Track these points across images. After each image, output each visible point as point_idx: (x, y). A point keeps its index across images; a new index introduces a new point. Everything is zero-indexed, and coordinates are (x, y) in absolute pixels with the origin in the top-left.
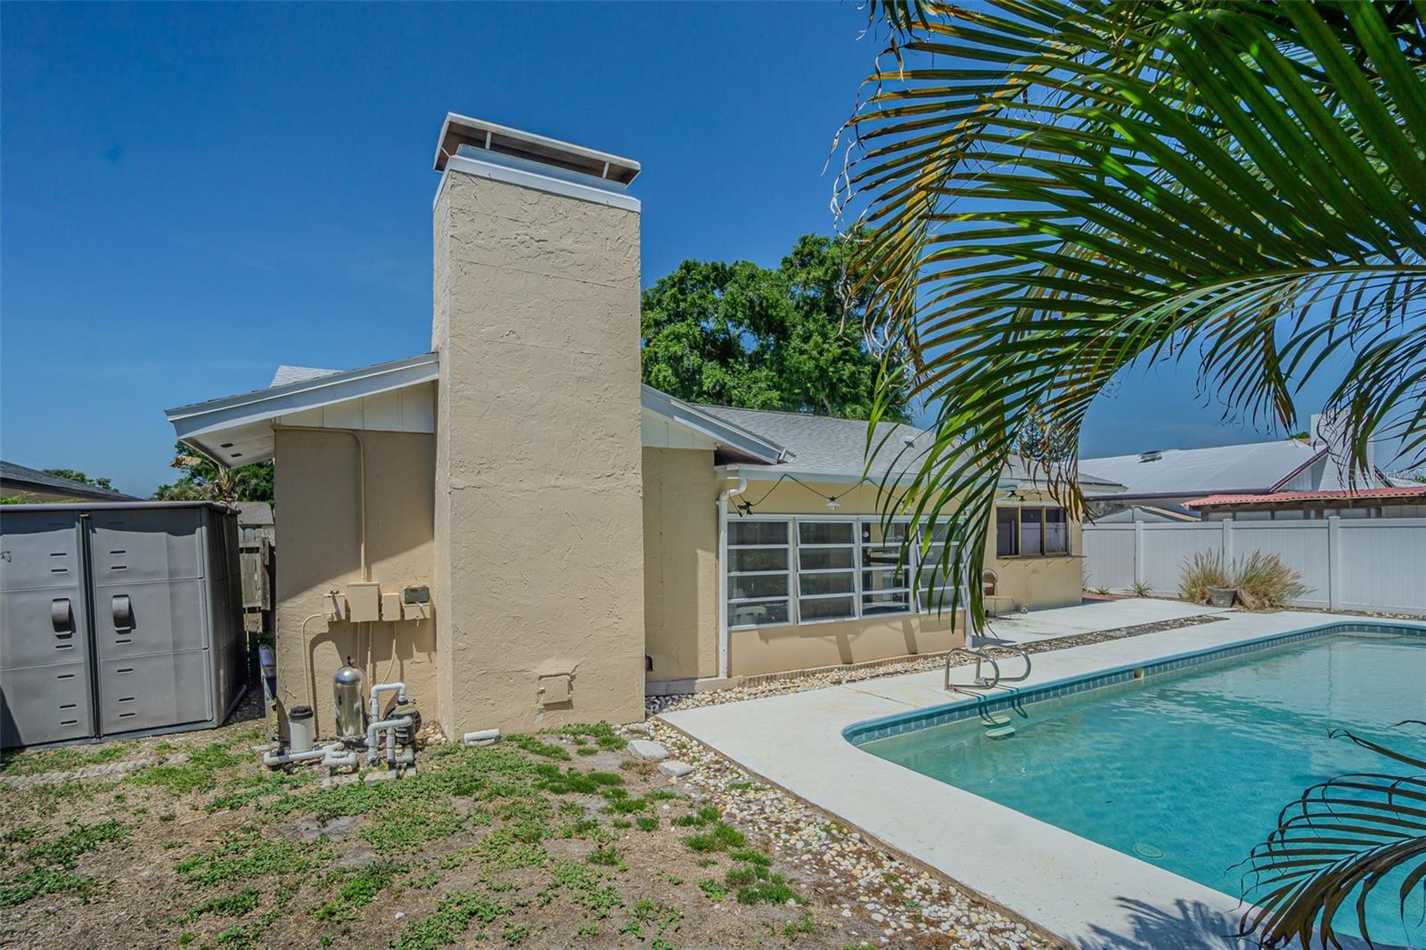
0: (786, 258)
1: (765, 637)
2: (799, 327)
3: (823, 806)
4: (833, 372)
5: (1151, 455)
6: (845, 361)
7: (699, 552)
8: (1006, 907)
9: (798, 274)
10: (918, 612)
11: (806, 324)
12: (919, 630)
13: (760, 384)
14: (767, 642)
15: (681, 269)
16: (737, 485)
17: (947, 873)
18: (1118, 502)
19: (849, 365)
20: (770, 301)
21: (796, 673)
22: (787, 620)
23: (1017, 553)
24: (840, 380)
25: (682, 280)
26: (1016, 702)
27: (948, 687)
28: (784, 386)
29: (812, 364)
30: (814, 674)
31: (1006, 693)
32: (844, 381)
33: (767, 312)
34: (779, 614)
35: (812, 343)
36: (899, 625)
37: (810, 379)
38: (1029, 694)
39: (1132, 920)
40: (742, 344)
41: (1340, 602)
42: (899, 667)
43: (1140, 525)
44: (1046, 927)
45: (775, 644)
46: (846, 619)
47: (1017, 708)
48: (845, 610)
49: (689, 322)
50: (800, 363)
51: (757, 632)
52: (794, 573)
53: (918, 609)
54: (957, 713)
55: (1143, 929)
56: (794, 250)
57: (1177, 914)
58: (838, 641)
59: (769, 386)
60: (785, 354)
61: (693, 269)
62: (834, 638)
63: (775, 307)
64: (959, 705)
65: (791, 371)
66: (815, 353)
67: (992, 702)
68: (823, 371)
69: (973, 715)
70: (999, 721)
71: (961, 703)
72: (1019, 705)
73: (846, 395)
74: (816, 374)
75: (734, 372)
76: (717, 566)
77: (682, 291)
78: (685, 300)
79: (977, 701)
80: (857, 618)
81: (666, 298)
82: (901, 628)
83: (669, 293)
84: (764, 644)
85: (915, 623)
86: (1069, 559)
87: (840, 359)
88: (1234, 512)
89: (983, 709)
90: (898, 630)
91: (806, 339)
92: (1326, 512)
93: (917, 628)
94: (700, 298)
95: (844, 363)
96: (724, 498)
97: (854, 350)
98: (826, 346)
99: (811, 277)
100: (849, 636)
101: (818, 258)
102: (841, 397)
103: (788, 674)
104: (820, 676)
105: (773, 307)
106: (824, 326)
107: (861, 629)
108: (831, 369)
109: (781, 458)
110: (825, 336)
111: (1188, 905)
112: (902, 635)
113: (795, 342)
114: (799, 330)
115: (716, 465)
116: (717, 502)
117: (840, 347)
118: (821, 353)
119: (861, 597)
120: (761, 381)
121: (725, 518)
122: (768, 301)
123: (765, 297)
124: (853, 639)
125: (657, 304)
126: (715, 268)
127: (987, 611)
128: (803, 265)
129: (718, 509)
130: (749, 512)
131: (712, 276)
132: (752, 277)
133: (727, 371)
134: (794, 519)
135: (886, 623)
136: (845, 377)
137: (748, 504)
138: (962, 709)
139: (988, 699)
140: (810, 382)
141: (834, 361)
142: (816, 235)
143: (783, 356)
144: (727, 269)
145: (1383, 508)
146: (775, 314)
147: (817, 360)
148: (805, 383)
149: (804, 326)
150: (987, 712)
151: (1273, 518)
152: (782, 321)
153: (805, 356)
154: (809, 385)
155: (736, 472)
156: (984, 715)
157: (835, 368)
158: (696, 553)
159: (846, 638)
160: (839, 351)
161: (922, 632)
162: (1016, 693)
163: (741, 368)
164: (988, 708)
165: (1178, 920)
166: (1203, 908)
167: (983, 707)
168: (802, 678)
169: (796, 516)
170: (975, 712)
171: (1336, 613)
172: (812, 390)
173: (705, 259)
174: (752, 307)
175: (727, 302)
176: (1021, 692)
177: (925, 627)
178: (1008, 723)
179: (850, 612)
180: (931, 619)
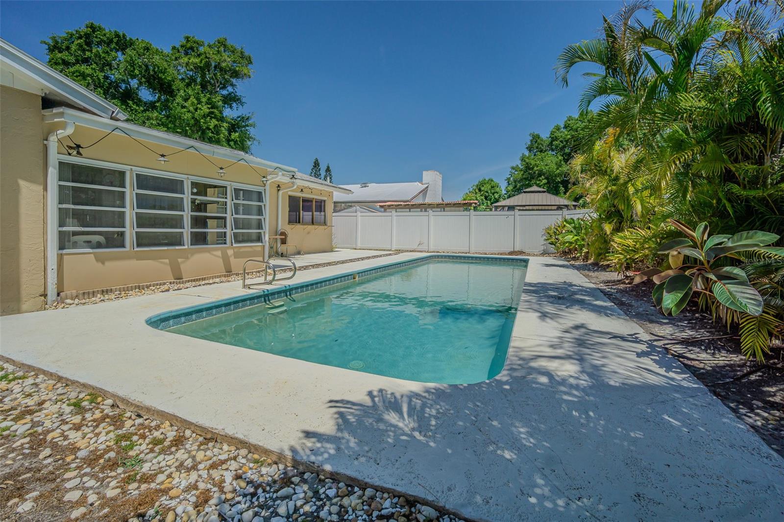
0: (175, 47)
1: (101, 259)
2: (182, 91)
3: (82, 381)
4: (204, 123)
5: (364, 185)
6: (211, 118)
7: (22, 183)
8: (233, 436)
9: (182, 58)
10: (232, 245)
11: (187, 90)
12: (233, 257)
13: (151, 121)
14: (103, 263)
15: (87, 27)
16: (63, 126)
17: (184, 418)
18: (350, 204)
19: (214, 120)
20: (160, 68)
21: (132, 287)
22: (123, 246)
23: (299, 222)
24: (208, 128)
25: (87, 36)
26: (288, 293)
27: (244, 286)
28: (170, 126)
29: (190, 115)
30: (148, 287)
31: (282, 288)
32: (210, 129)
33: (158, 75)
34: (116, 241)
35: (189, 102)
36: (219, 253)
37: (188, 125)
38: (296, 288)
39: (336, 416)
40: (140, 94)
41: (432, 248)
42: (217, 280)
43: (359, 214)
44: (265, 446)
45: (111, 265)
46: (177, 248)
47: (289, 297)
48: (176, 241)
49: (93, 67)
50: (182, 113)
51: (92, 255)
52: (130, 212)
53: (232, 243)
54: (248, 302)
55: (343, 421)
56: (181, 43)
57: (368, 401)
58: (171, 264)
59: (159, 123)
60: (171, 106)
61: (98, 31)
62: (167, 261)
63: (164, 73)
64: (250, 296)
65: (175, 117)
66: (191, 109)
67: (273, 294)
68: (197, 122)
69: (260, 303)
70: (277, 305)
71: (250, 295)
72: (290, 295)
73: (212, 139)
74: (192, 122)
75: (132, 110)
76: (45, 197)
77: (89, 44)
78: (91, 51)
79: (262, 293)
80: (186, 247)
81: (74, 47)
82: (221, 255)
83: (76, 42)
84: (100, 264)
85: (230, 252)
86: (326, 227)
87: (208, 115)
88: (396, 209)
89: (267, 298)
90: (218, 257)
91: (186, 100)
92: (428, 210)
93: (231, 256)
94: (104, 52)
95: (211, 119)
96: (53, 139)
97: (217, 112)
98: (199, 106)
99: (191, 61)
100: (180, 260)
101: (197, 52)
102: (208, 139)
103: (124, 288)
104: (154, 288)
105: (162, 73)
106: (198, 93)
107: (189, 256)
108: (202, 121)
109: (114, 115)
110: (198, 99)
111: (375, 393)
112: (221, 260)
113: (179, 100)
114: (182, 93)
115: (43, 108)
116: (45, 142)
117: (208, 108)
118: (196, 110)
119: (189, 233)
120: (152, 119)
121: (54, 157)
122: (158, 68)
123: (156, 65)
124: (183, 262)
125: (66, 50)
126: (117, 36)
127: (282, 254)
128: (186, 54)
129: (47, 148)
130: (79, 153)
131: (115, 40)
132: (147, 49)
133: (127, 109)
134: (131, 169)
135: (209, 252)
136: (211, 127)
137: (78, 146)
138: (252, 299)
139: (270, 292)
140: (188, 127)
141: (204, 116)
142: (196, 38)
143: (170, 107)
144: (128, 39)
145: (446, 209)
146: (163, 77)
147: (193, 114)
148: (185, 127)
149: (185, 91)
150: (269, 301)
151: (410, 211)
152: (170, 86)
153: (185, 110)
154: (187, 128)
155: (62, 115)
156: (268, 302)
157: (205, 120)
159: (178, 261)
160: (208, 110)
161: (235, 258)
162: (288, 288)
163: (137, 108)
164: (270, 297)
165: (368, 407)
166: (384, 392)
167: (267, 297)
168: (137, 290)
169: (134, 168)
170: (261, 300)
171: (430, 252)
172: (189, 131)
173: (109, 27)
174: (147, 69)
175: (127, 61)
176: (291, 287)
177: (237, 255)
178: (282, 306)
179: (180, 243)
180: (242, 250)
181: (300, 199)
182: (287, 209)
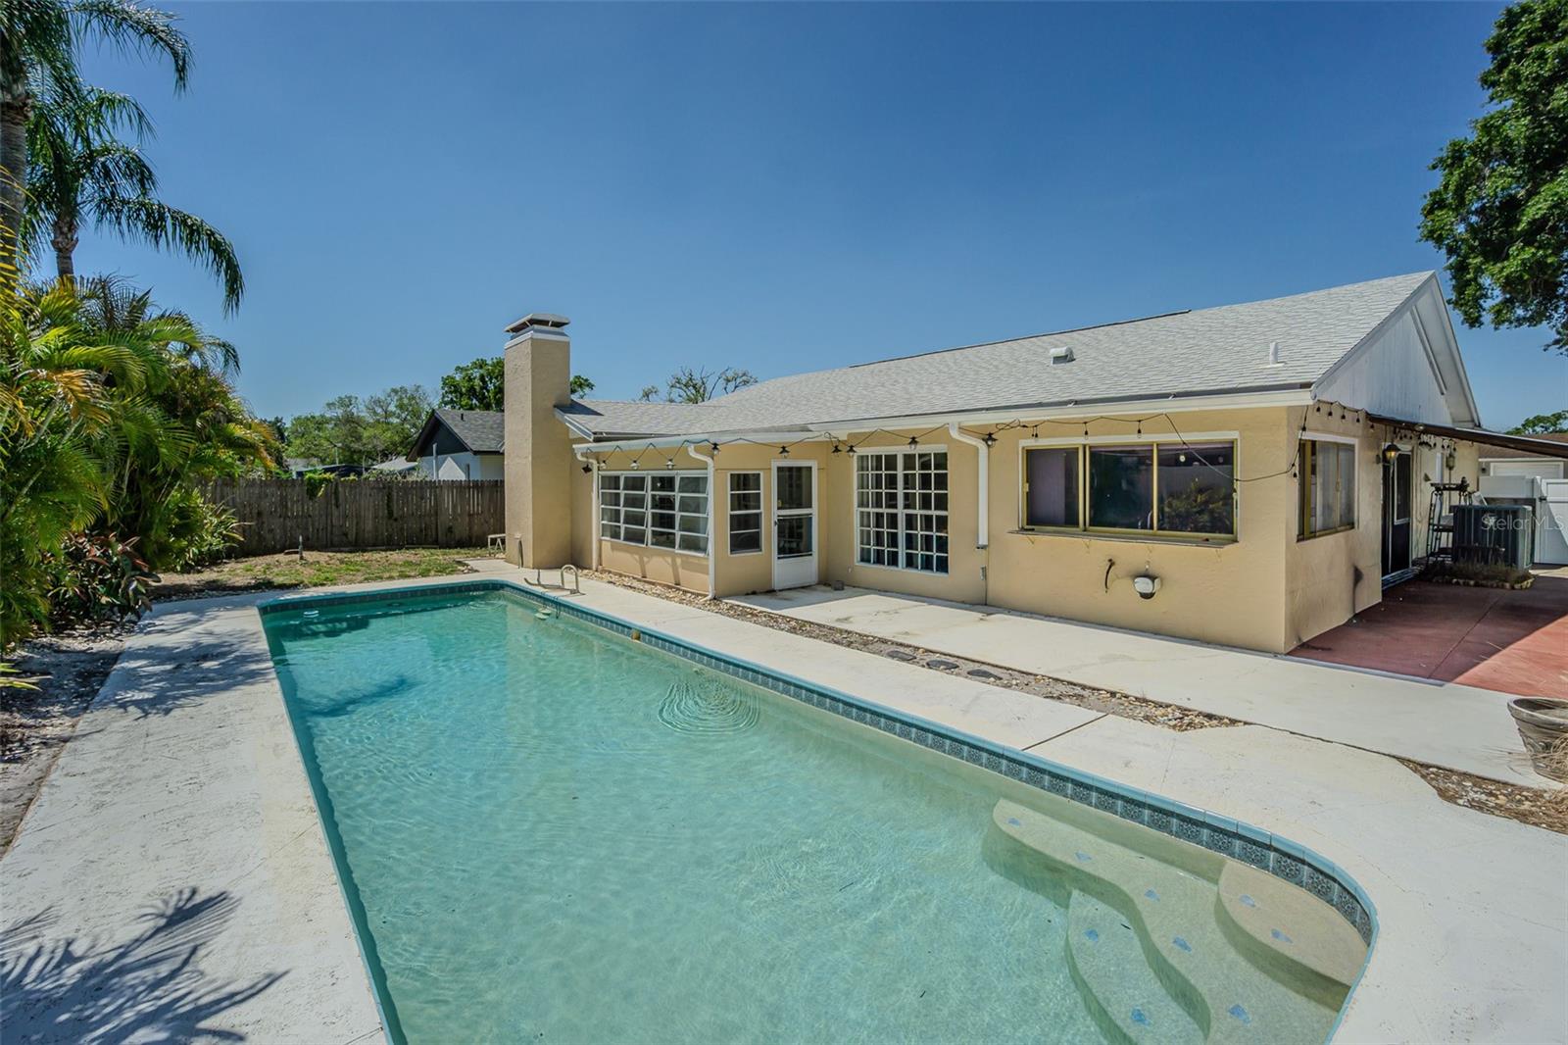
1: (612, 547)
12: (681, 568)
36: (670, 560)
51: (610, 543)
52: (622, 509)
58: (640, 561)
62: (638, 558)
82: (671, 563)
90: (668, 563)
93: (679, 566)
107: (650, 556)
112: (671, 568)
119: (650, 531)
124: (647, 562)
134: (622, 474)
135: (663, 556)
177: (684, 566)
181: (1077, 452)
182: (1021, 487)
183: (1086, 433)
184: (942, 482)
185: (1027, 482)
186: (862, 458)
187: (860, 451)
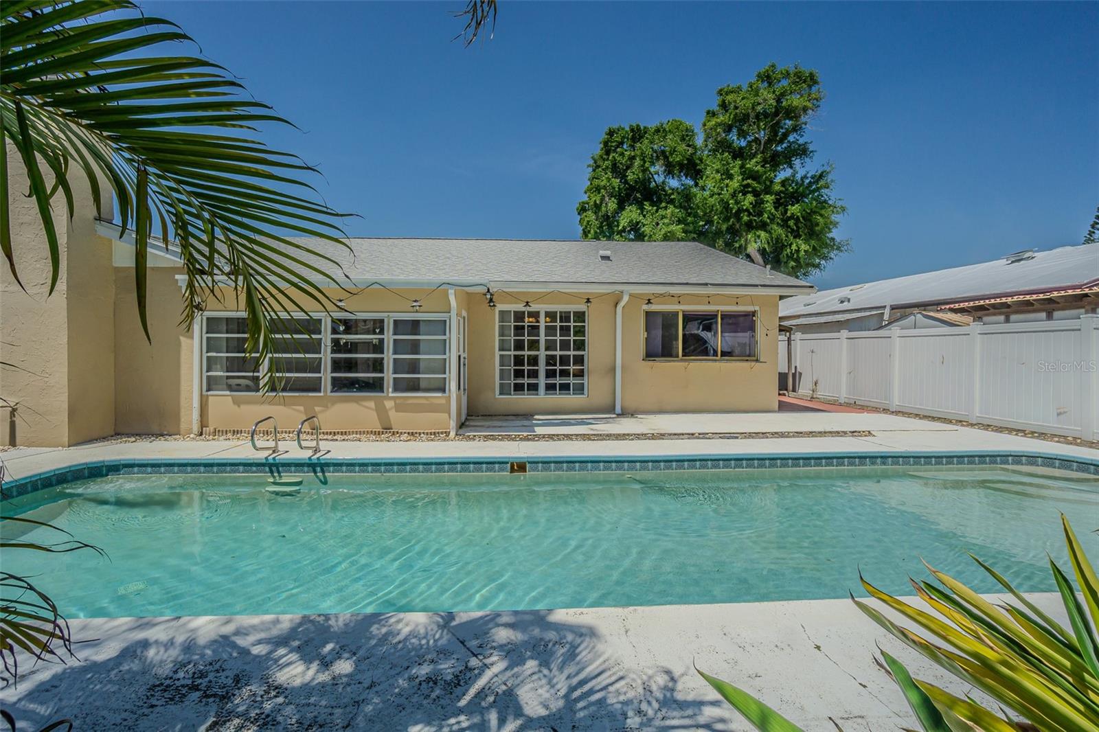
1: (237, 402)
12: (394, 410)
14: (239, 406)
26: (318, 468)
31: (303, 460)
36: (371, 404)
38: (337, 465)
45: (245, 408)
46: (310, 394)
47: (319, 474)
48: (314, 387)
51: (230, 397)
53: (389, 392)
54: (241, 467)
58: (306, 412)
62: (302, 408)
67: (286, 465)
69: (261, 472)
72: (323, 472)
79: (264, 461)
80: (322, 394)
82: (373, 407)
84: (236, 407)
85: (389, 404)
89: (274, 469)
93: (391, 409)
100: (317, 408)
112: (375, 414)
119: (329, 378)
124: (321, 412)
139: (278, 461)
150: (279, 473)
156: (275, 474)
158: (179, 340)
159: (314, 409)
161: (396, 411)
164: (281, 469)
167: (274, 467)
170: (264, 469)
176: (323, 461)
177: (398, 408)
179: (317, 389)
180: (410, 401)
181: (678, 315)
182: (643, 335)
183: (679, 302)
184: (580, 331)
185: (646, 331)
186: (501, 312)
187: (500, 307)
